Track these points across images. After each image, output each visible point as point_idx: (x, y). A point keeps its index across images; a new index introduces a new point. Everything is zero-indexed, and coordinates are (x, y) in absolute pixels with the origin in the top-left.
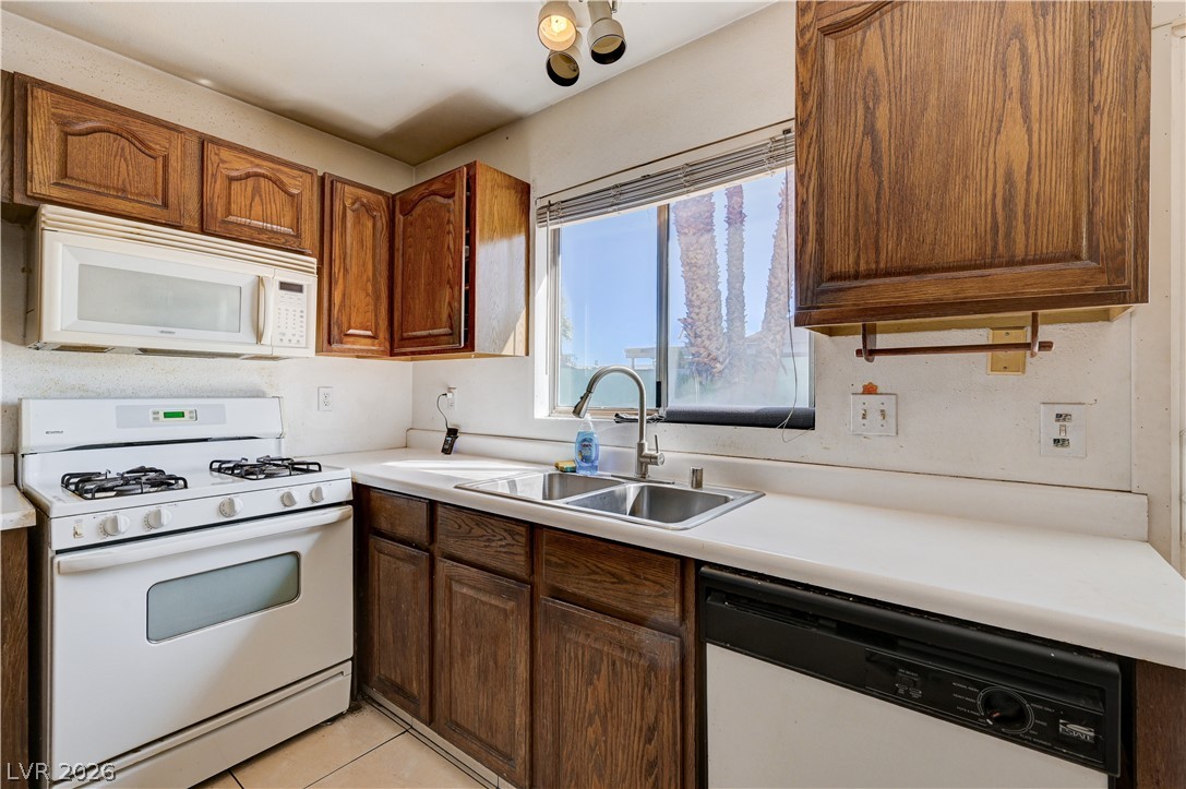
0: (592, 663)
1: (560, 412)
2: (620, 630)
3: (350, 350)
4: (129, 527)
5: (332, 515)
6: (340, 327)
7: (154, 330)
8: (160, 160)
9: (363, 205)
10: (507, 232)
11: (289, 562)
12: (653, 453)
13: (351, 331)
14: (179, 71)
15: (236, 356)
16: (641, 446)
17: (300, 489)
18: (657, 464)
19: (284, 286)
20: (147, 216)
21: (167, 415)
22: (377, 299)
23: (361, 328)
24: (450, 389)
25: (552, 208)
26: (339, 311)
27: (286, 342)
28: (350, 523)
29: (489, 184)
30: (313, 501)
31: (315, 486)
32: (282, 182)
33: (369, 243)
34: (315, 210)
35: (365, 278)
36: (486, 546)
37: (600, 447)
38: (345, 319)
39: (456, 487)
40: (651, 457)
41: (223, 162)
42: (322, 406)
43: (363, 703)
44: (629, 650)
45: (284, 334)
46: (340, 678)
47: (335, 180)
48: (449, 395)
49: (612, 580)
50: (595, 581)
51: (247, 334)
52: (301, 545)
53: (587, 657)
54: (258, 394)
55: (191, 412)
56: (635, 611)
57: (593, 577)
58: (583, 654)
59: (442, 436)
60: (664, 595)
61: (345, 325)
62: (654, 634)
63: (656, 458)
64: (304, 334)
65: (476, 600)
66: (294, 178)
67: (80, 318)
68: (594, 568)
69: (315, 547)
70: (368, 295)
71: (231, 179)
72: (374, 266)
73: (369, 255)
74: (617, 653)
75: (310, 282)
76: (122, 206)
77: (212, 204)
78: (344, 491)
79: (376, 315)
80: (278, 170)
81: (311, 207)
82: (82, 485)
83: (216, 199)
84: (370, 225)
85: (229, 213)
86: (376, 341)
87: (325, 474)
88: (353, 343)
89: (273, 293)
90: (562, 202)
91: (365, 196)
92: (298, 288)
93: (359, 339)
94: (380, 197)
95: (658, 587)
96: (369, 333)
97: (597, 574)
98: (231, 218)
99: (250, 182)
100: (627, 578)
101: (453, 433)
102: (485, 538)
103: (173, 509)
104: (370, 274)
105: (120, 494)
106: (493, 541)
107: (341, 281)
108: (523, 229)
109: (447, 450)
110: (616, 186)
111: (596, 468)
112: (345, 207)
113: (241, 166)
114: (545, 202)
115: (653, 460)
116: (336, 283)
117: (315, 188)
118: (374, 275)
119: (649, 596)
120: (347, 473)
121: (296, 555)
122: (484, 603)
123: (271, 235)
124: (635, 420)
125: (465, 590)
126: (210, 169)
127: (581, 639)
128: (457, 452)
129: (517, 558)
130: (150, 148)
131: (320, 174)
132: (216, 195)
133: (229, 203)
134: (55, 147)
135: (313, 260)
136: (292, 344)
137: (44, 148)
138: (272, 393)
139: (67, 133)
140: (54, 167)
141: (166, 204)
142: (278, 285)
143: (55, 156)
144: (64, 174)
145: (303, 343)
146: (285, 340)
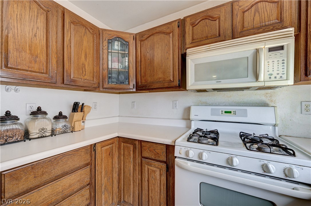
8: (218, 20)
15: (248, 88)
19: (272, 49)
21: (226, 112)
27: (273, 79)
30: (287, 175)
31: (289, 165)
41: (240, 7)
45: (271, 75)
51: (251, 78)
54: (265, 104)
55: (234, 111)
64: (285, 72)
67: (196, 81)
71: (244, 12)
75: (289, 42)
77: (236, 27)
83: (238, 24)
85: (243, 27)
89: (265, 55)
92: (281, 48)
98: (245, 29)
99: (253, 8)
103: (209, 153)
121: (273, 203)
123: (265, 28)
126: (235, 13)
130: (214, 18)
132: (238, 22)
133: (243, 23)
134: (191, 33)
135: (292, 29)
136: (277, 79)
137: (189, 34)
138: (272, 104)
139: (193, 27)
140: (191, 38)
141: (219, 35)
142: (267, 50)
143: (191, 35)
144: (193, 39)
145: (284, 77)
146: (273, 77)
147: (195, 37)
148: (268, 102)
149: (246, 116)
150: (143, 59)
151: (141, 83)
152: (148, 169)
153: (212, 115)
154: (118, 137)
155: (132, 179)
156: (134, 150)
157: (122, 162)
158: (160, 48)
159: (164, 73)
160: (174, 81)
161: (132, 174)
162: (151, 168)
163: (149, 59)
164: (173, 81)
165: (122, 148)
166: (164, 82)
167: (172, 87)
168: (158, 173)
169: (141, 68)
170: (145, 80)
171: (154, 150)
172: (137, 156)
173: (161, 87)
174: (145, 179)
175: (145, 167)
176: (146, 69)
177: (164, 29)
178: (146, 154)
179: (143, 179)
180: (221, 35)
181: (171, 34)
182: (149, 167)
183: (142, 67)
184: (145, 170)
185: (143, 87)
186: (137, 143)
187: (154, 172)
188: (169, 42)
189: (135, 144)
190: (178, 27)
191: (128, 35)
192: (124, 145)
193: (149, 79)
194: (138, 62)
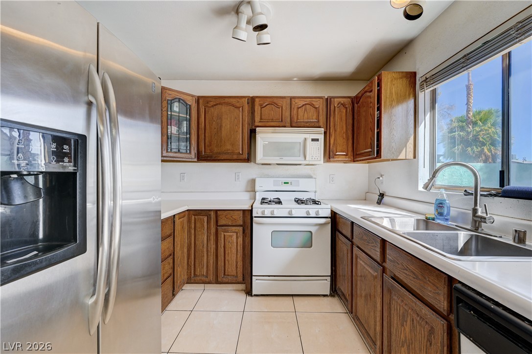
0: (404, 316)
1: (436, 188)
2: (416, 304)
3: (337, 161)
4: (267, 214)
5: (323, 221)
6: (333, 152)
7: (278, 158)
8: (281, 108)
9: (342, 104)
10: (401, 99)
11: (308, 235)
12: (484, 215)
13: (337, 153)
14: (288, 79)
15: (300, 165)
16: (475, 211)
17: (312, 209)
18: (485, 222)
19: (313, 140)
20: (278, 125)
21: (285, 183)
22: (348, 140)
23: (341, 152)
24: (382, 176)
25: (427, 80)
26: (333, 146)
27: (313, 159)
28: (330, 225)
29: (390, 80)
30: (317, 215)
31: (317, 209)
32: (313, 104)
33: (344, 118)
34: (324, 111)
35: (343, 132)
36: (367, 245)
37: (451, 208)
38: (335, 149)
39: (361, 218)
40: (481, 217)
41: (296, 103)
42: (331, 182)
43: (336, 295)
44: (421, 317)
46: (326, 281)
47: (331, 98)
48: (381, 178)
49: (413, 276)
50: (406, 274)
51: (302, 158)
52: (313, 229)
53: (401, 312)
54: (310, 177)
55: (290, 182)
56: (424, 297)
57: (405, 271)
58: (400, 309)
59: (377, 197)
60: (438, 294)
61: (335, 152)
62: (433, 314)
63: (485, 219)
65: (364, 267)
66: (317, 102)
67: (264, 156)
68: (406, 267)
69: (317, 231)
70: (344, 138)
71: (298, 108)
72: (346, 127)
73: (344, 122)
74: (415, 316)
75: (321, 137)
76: (272, 124)
77: (293, 117)
78: (328, 213)
79: (347, 146)
80: (312, 101)
81: (323, 111)
82: (264, 201)
84: (345, 111)
85: (298, 119)
86: (347, 157)
87: (322, 206)
88: (338, 158)
89: (309, 143)
90: (433, 75)
91: (342, 101)
92: (317, 140)
93: (340, 156)
94: (349, 99)
95: (435, 288)
96: (345, 153)
97: (407, 270)
98: (299, 121)
99: (304, 107)
100: (420, 277)
101: (382, 195)
102: (367, 241)
103: (278, 210)
104: (345, 130)
105: (269, 204)
106: (370, 243)
107: (333, 135)
108: (412, 96)
109: (379, 202)
110: (465, 56)
111: (447, 220)
112: (335, 107)
113: (301, 103)
114: (424, 78)
115: (483, 219)
116: (332, 136)
117: (324, 103)
118: (346, 131)
119: (431, 291)
120: (329, 206)
121: (311, 232)
122: (367, 270)
123: (310, 123)
124: (472, 194)
125: (361, 262)
126: (293, 107)
127: (399, 301)
128: (383, 204)
129: (377, 253)
130: (278, 105)
131: (326, 97)
132: (295, 114)
133: (298, 116)
134: (259, 112)
135: (323, 129)
136: (316, 159)
137: (258, 113)
138: (314, 177)
139: (261, 108)
140: (259, 117)
141: (282, 121)
142: (311, 140)
143: (259, 114)
144: (261, 119)
145: (319, 159)
146: (313, 158)
147: (263, 117)
148: (312, 175)
149: (299, 186)
150: (207, 127)
151: (205, 152)
152: (224, 235)
153: (274, 185)
154: (188, 210)
155: (205, 250)
156: (209, 220)
157: (193, 236)
158: (229, 119)
159: (233, 145)
160: (244, 154)
161: (205, 246)
162: (227, 234)
163: (215, 128)
164: (242, 154)
165: (193, 221)
166: (232, 154)
167: (241, 160)
168: (235, 237)
169: (205, 136)
170: (210, 150)
171: (231, 217)
172: (212, 226)
173: (229, 158)
174: (221, 245)
175: (221, 234)
176: (211, 137)
177: (233, 101)
178: (221, 222)
179: (219, 246)
180: (283, 121)
181: (241, 109)
182: (225, 234)
183: (207, 135)
184: (221, 237)
185: (208, 157)
186: (212, 213)
187: (231, 236)
188: (239, 116)
189: (210, 215)
190: (248, 103)
191: (191, 98)
192: (195, 218)
193: (216, 150)
194: (202, 129)
